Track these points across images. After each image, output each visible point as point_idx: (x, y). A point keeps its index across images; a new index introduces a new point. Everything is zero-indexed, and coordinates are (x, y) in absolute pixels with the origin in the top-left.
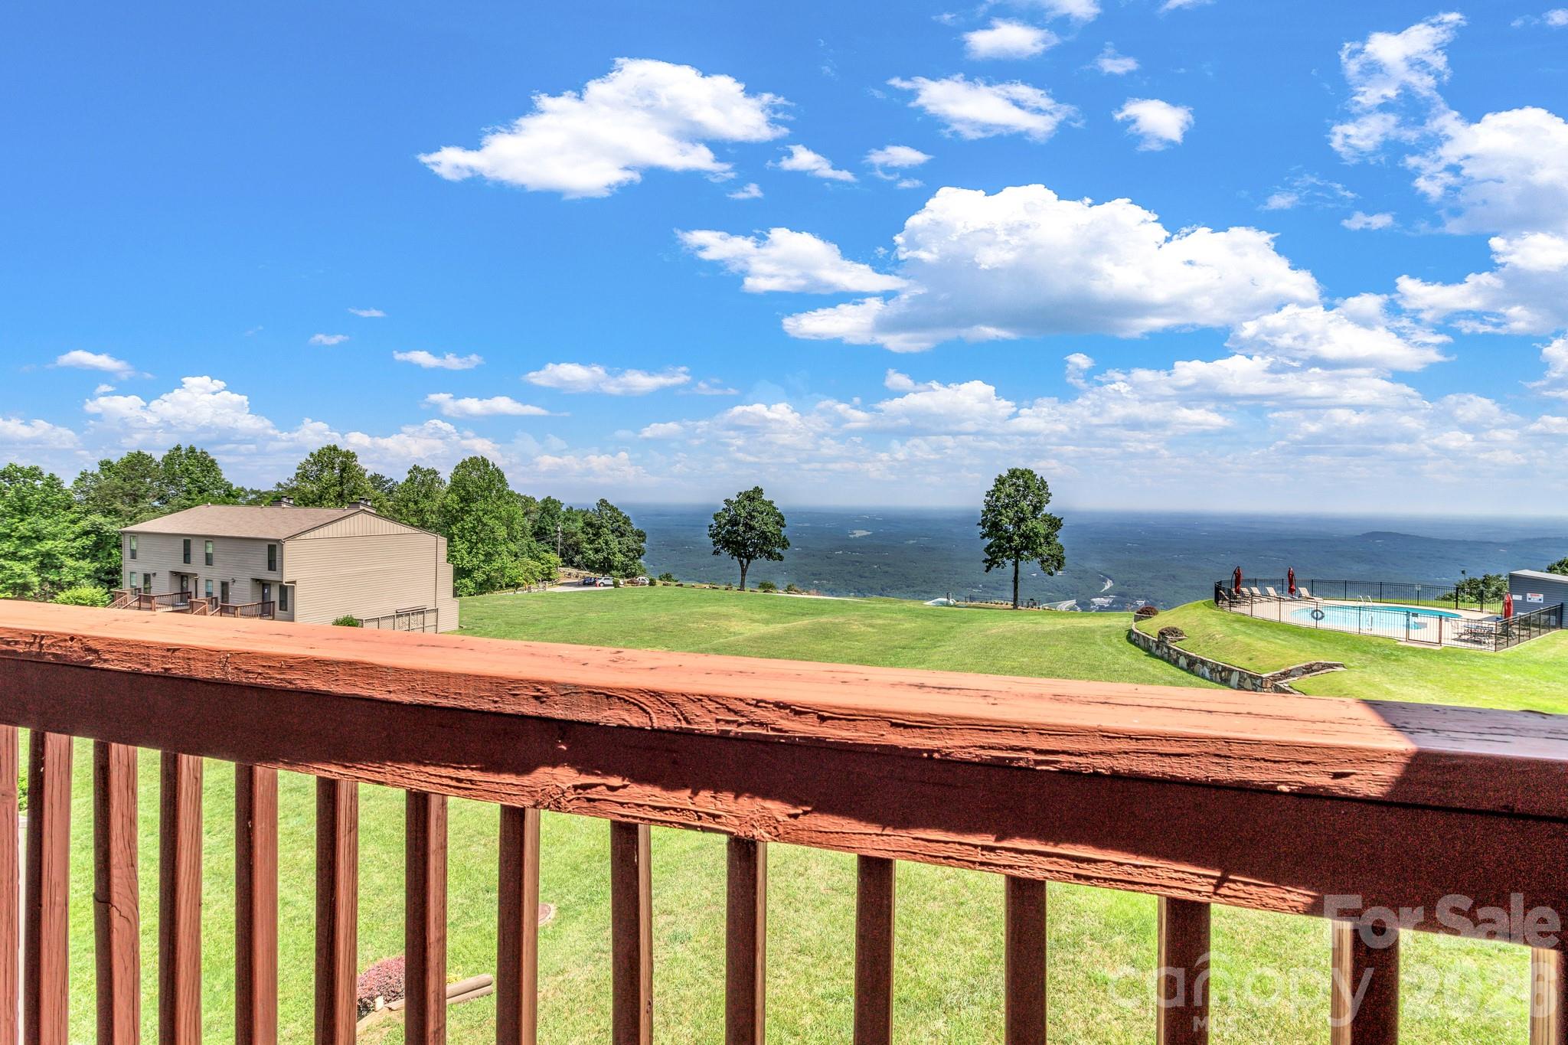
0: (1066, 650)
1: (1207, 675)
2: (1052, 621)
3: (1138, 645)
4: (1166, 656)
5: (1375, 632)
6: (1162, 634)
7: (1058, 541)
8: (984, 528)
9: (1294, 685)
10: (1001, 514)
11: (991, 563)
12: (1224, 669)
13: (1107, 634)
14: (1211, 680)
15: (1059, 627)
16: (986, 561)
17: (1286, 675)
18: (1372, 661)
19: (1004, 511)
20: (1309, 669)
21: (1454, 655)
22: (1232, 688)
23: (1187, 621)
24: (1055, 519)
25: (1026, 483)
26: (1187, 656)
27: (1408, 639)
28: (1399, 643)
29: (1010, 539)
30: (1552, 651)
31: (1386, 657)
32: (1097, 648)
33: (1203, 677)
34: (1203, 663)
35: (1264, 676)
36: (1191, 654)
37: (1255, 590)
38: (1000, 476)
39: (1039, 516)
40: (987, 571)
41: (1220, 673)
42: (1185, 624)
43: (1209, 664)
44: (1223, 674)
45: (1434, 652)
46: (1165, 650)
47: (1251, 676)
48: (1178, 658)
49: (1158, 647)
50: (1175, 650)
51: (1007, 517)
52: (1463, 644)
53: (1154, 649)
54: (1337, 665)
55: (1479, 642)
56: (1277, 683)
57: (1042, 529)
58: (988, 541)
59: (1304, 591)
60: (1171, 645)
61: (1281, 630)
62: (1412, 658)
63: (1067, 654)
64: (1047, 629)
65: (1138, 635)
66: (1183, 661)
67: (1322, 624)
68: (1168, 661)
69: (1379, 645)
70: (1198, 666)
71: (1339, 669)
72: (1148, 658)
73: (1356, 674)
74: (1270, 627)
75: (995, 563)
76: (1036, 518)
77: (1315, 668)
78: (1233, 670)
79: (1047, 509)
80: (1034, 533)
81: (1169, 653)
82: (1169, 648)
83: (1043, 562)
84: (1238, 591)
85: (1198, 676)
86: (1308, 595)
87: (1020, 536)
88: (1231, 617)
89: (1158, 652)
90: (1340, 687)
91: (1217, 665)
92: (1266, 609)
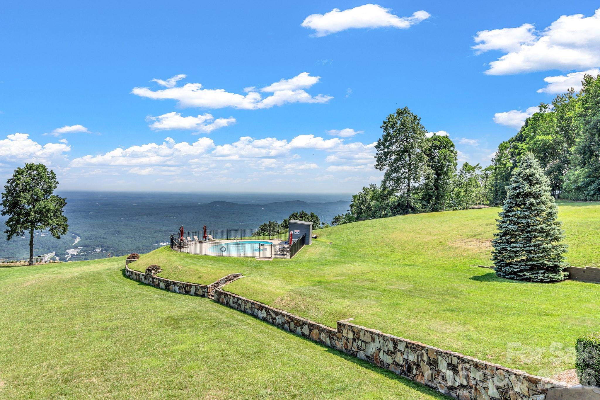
0: (89, 289)
1: (177, 290)
2: (68, 271)
3: (132, 279)
4: (151, 283)
5: (246, 255)
6: (148, 270)
7: (63, 214)
8: (5, 206)
9: (224, 289)
10: (20, 197)
11: (10, 234)
12: (187, 285)
13: (110, 273)
14: (180, 293)
15: (76, 274)
16: (7, 232)
17: (218, 284)
18: (252, 270)
19: (22, 194)
20: (228, 279)
21: (278, 262)
22: (192, 295)
23: (160, 260)
24: (60, 199)
25: (39, 174)
26: (165, 281)
27: (260, 257)
28: (257, 259)
29: (27, 215)
30: (307, 255)
31: (256, 267)
32: (108, 284)
33: (175, 292)
34: (175, 284)
35: (208, 286)
36: (167, 280)
37: (189, 238)
38: (19, 168)
39: (49, 197)
40: (8, 239)
41: (185, 288)
42: (159, 262)
43: (178, 284)
44: (186, 289)
45: (271, 262)
46: (151, 279)
47: (201, 287)
48: (159, 283)
49: (145, 278)
50: (157, 279)
51: (25, 198)
52: (279, 256)
53: (143, 279)
54: (239, 275)
55: (283, 255)
56: (216, 289)
57: (52, 206)
58: (7, 217)
59: (210, 237)
60: (155, 276)
61: (209, 260)
62: (265, 266)
63: (91, 292)
64: (69, 276)
65: (132, 272)
66: (162, 285)
67: (225, 254)
68: (153, 286)
69: (251, 262)
70: (172, 287)
71: (241, 277)
72: (141, 286)
73: (249, 278)
74: (203, 258)
75: (15, 232)
76: (46, 199)
77: (230, 278)
78: (192, 286)
79: (55, 192)
80: (46, 210)
81: (153, 281)
82: (153, 278)
83: (52, 229)
84: (182, 240)
85: (172, 292)
86: (212, 239)
87: (35, 212)
88: (182, 255)
89: (146, 282)
90: (245, 286)
91: (183, 284)
92: (198, 248)
